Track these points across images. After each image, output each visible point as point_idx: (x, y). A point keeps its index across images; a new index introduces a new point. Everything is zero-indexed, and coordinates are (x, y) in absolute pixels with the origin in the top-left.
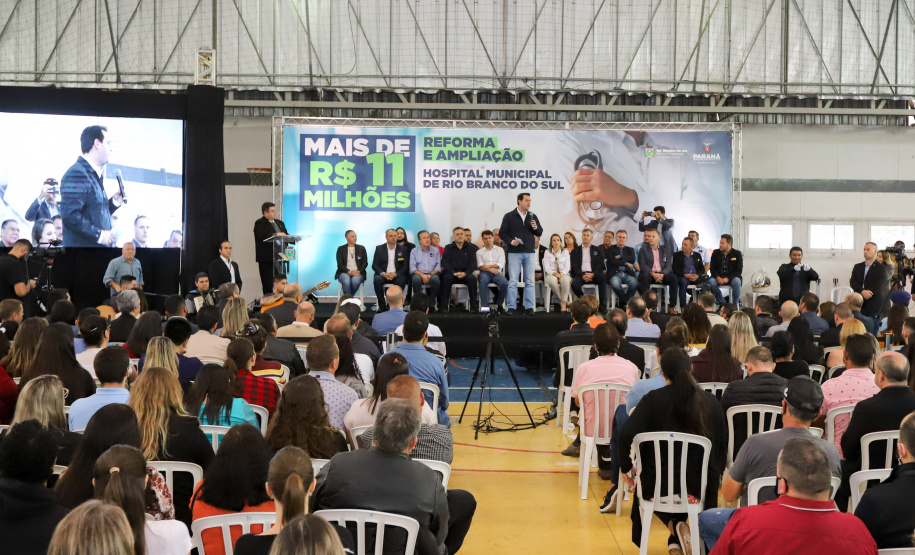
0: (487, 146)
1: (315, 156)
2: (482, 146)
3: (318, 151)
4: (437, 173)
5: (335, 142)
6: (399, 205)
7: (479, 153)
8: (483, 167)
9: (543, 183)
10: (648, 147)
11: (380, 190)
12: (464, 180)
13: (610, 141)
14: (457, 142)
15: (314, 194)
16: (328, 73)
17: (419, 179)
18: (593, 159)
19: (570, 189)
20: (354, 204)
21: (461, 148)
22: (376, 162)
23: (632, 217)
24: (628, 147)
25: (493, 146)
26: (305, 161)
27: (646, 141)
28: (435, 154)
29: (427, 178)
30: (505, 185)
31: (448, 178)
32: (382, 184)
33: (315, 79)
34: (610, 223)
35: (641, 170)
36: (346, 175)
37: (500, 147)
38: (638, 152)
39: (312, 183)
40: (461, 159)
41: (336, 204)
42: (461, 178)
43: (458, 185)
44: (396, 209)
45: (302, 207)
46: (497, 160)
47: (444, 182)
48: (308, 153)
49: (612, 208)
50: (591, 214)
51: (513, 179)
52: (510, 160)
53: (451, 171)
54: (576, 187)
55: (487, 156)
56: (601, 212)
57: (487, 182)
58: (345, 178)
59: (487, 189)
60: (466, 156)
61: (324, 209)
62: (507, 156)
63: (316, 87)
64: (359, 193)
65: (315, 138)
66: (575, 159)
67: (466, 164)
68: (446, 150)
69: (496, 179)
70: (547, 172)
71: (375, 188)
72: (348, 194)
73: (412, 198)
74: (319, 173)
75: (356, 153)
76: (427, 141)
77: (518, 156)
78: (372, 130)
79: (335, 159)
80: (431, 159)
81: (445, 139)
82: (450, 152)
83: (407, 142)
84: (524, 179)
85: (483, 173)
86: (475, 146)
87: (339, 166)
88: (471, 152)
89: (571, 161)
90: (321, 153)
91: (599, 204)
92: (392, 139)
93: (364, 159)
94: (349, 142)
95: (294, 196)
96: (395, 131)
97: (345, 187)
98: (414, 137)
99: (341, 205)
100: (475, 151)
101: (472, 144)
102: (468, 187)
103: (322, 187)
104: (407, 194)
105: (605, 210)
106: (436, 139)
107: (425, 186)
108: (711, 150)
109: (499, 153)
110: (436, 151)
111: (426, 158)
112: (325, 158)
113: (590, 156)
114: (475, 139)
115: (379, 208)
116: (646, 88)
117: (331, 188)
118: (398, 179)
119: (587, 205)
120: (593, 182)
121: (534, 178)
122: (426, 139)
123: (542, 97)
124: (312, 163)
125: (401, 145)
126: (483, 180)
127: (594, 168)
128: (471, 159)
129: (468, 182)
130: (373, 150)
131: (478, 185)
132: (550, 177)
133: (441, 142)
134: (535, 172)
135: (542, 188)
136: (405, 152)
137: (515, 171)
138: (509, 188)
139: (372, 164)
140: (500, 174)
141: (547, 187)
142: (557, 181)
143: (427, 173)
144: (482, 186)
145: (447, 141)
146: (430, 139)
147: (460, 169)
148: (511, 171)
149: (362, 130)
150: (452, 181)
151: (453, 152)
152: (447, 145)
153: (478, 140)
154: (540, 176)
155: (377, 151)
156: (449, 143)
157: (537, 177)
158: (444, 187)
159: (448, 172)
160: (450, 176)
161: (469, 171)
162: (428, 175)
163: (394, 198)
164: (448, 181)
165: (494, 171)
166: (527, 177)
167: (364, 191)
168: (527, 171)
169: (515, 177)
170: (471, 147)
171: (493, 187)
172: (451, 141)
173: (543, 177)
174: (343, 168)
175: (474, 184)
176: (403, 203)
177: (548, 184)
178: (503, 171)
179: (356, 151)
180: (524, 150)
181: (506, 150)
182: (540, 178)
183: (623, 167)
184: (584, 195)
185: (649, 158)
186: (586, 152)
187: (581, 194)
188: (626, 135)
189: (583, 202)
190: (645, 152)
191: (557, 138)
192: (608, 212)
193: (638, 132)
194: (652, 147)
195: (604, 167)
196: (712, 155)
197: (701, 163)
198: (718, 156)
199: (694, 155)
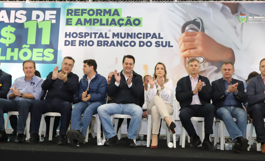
0: (113, 15)
2: (110, 15)
5: (3, 13)
6: (45, 59)
7: (107, 20)
8: (110, 31)
9: (156, 43)
10: (242, 14)
11: (32, 47)
12: (95, 41)
13: (211, 10)
14: (91, 12)
17: (62, 39)
18: (197, 24)
20: (12, 57)
21: (94, 17)
22: (31, 27)
24: (224, 14)
25: (118, 15)
27: (240, 10)
29: (68, 38)
30: (126, 44)
31: (83, 39)
32: (34, 43)
34: (211, 74)
35: (236, 33)
36: (9, 37)
37: (124, 15)
38: (233, 19)
40: (94, 25)
42: (93, 39)
43: (90, 44)
44: (43, 62)
46: (121, 25)
47: (80, 41)
49: (212, 63)
51: (133, 40)
52: (131, 25)
53: (85, 33)
54: (182, 46)
55: (113, 22)
56: (204, 65)
57: (112, 42)
58: (8, 39)
59: (112, 47)
60: (97, 22)
62: (129, 22)
64: (16, 50)
66: (182, 23)
67: (97, 28)
68: (82, 18)
69: (120, 40)
70: (159, 34)
71: (28, 46)
72: (9, 50)
73: (55, 53)
75: (18, 21)
76: (69, 12)
77: (137, 22)
79: (1, 25)
80: (71, 24)
81: (82, 10)
82: (85, 20)
83: (55, 12)
84: (142, 40)
85: (110, 35)
87: (4, 30)
88: (101, 20)
89: (179, 25)
91: (201, 59)
92: (43, 10)
93: (22, 25)
94: (13, 12)
96: (46, 4)
97: (7, 45)
98: (60, 9)
99: (3, 58)
101: (102, 14)
102: (98, 45)
104: (52, 50)
105: (207, 64)
106: (76, 10)
107: (65, 45)
109: (123, 20)
110: (75, 19)
111: (67, 24)
113: (194, 22)
114: (105, 10)
118: (46, 40)
120: (196, 41)
121: (149, 39)
122: (68, 10)
125: (50, 15)
126: (110, 40)
127: (197, 31)
128: (101, 24)
129: (98, 41)
130: (29, 18)
131: (106, 44)
132: (162, 38)
133: (79, 12)
134: (150, 34)
135: (156, 46)
136: (52, 20)
137: (135, 34)
138: (129, 46)
139: (28, 29)
140: (123, 36)
141: (159, 46)
142: (168, 41)
143: (68, 35)
144: (109, 45)
145: (84, 11)
146: (72, 10)
147: (92, 32)
148: (132, 34)
149: (23, 4)
150: (86, 41)
151: (88, 20)
152: (84, 14)
153: (107, 10)
154: (154, 37)
155: (32, 20)
156: (85, 13)
157: (152, 38)
158: (80, 45)
159: (83, 34)
160: (85, 37)
161: (99, 34)
162: (68, 37)
163: (42, 54)
164: (83, 41)
165: (118, 34)
166: (144, 38)
167: (20, 48)
168: (144, 34)
169: (135, 38)
170: (102, 16)
171: (117, 46)
172: (87, 12)
173: (156, 38)
174: (7, 32)
175: (103, 43)
176: (49, 57)
177: (160, 43)
178: (125, 34)
179: (17, 19)
180: (142, 18)
181: (128, 18)
182: (154, 39)
183: (222, 31)
184: (189, 52)
185: (243, 24)
186: (191, 19)
187: (187, 51)
188: (223, 6)
189: (188, 57)
190: (239, 19)
191: (168, 9)
192: (209, 65)
193: (233, 3)
194: (244, 15)
195: (205, 30)
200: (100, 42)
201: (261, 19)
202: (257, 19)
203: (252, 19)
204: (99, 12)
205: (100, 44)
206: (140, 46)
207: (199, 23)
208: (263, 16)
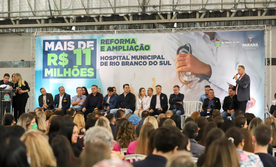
0: (131, 43)
1: (49, 51)
2: (129, 43)
3: (51, 48)
4: (107, 58)
5: (59, 43)
6: (89, 75)
7: (128, 47)
8: (130, 54)
9: (160, 62)
10: (217, 40)
11: (79, 67)
12: (120, 61)
13: (196, 38)
14: (117, 42)
15: (49, 70)
16: (59, 9)
17: (98, 61)
18: (187, 48)
20: (67, 75)
21: (119, 45)
22: (78, 52)
23: (208, 80)
24: (205, 41)
25: (135, 43)
26: (45, 53)
27: (216, 37)
28: (106, 48)
29: (102, 61)
30: (141, 63)
31: (112, 61)
32: (81, 64)
33: (53, 12)
34: (196, 83)
35: (213, 54)
36: (64, 60)
37: (138, 43)
38: (211, 44)
39: (48, 65)
40: (119, 50)
41: (59, 75)
42: (119, 60)
43: (117, 64)
44: (87, 77)
45: (44, 77)
46: (137, 50)
47: (110, 62)
48: (46, 49)
49: (197, 75)
50: (186, 78)
52: (144, 50)
53: (114, 57)
54: (177, 64)
55: (132, 49)
56: (191, 77)
57: (132, 62)
58: (64, 62)
59: (132, 66)
60: (121, 49)
61: (54, 78)
62: (142, 48)
63: (54, 16)
64: (70, 69)
65: (50, 41)
66: (177, 49)
67: (121, 53)
68: (111, 46)
69: (136, 61)
70: (162, 56)
71: (77, 67)
72: (65, 70)
73: (95, 71)
74: (52, 59)
75: (69, 49)
76: (103, 42)
77: (147, 48)
78: (76, 37)
79: (59, 52)
80: (104, 51)
81: (111, 40)
82: (113, 47)
83: (93, 42)
84: (151, 60)
85: (130, 57)
86: (126, 43)
87: (61, 55)
88: (124, 46)
89: (175, 49)
90: (53, 49)
91: (190, 73)
92: (85, 41)
93: (72, 51)
94: (65, 43)
95: (40, 71)
96: (87, 37)
97: (64, 66)
98: (96, 40)
99: (62, 75)
100: (126, 45)
101: (124, 42)
102: (122, 65)
103: (53, 66)
104: (92, 69)
105: (193, 76)
106: (107, 40)
107: (101, 65)
108: (253, 41)
109: (138, 46)
110: (106, 46)
111: (102, 50)
112: (54, 52)
113: (185, 47)
114: (126, 40)
115: (79, 77)
116: (219, 7)
117: (57, 67)
118: (88, 62)
119: (183, 73)
120: (187, 61)
121: (156, 60)
122: (102, 40)
123: (165, 16)
124: (48, 54)
125: (90, 44)
126: (130, 61)
127: (187, 53)
128: (124, 50)
129: (122, 62)
130: (76, 47)
131: (127, 64)
132: (164, 59)
133: (109, 42)
134: (156, 56)
135: (160, 65)
136: (92, 48)
137: (146, 56)
138: (143, 65)
139: (76, 54)
140: (138, 58)
141: (162, 65)
142: (168, 61)
143: (102, 58)
144: (129, 64)
146: (104, 40)
147: (118, 56)
148: (144, 56)
149: (71, 37)
150: (114, 62)
151: (115, 47)
152: (112, 43)
153: (127, 40)
154: (159, 58)
155: (78, 48)
156: (113, 42)
157: (157, 59)
158: (110, 65)
159: (112, 57)
160: (114, 60)
161: (122, 57)
162: (102, 59)
163: (86, 72)
164: (112, 62)
165: (135, 56)
166: (152, 59)
167: (72, 69)
168: (152, 56)
169: (146, 59)
170: (124, 44)
171: (135, 65)
172: (114, 41)
173: (160, 59)
174: (62, 57)
175: (125, 63)
176: (91, 74)
177: (163, 62)
178: (140, 56)
179: (68, 47)
180: (150, 45)
181: (141, 45)
182: (159, 59)
183: (203, 52)
184: (182, 68)
185: (217, 47)
186: (183, 45)
187: (180, 68)
188: (205, 35)
189: (181, 72)
190: (215, 44)
191: (168, 37)
192: (195, 77)
193: (212, 32)
194: (219, 41)
195: (192, 53)
196: (253, 44)
197: (247, 49)
198: (257, 45)
199: (243, 44)
200: (123, 63)
201: (230, 43)
202: (227, 43)
203: (224, 43)
204: (122, 41)
205: (123, 64)
206: (150, 65)
207: (189, 47)
208: (232, 41)
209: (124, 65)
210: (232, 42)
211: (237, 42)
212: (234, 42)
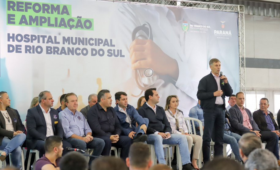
0: (62, 14)
2: (59, 13)
4: (19, 38)
7: (56, 19)
8: (60, 34)
9: (108, 51)
10: (184, 22)
12: (44, 46)
13: (158, 15)
14: (37, 8)
17: (4, 43)
19: (129, 57)
21: (41, 14)
23: (174, 84)
24: (170, 20)
25: (68, 14)
27: (183, 17)
28: (18, 18)
29: (11, 42)
30: (78, 52)
31: (30, 44)
34: (159, 89)
35: (180, 42)
37: (74, 15)
38: (177, 26)
40: (41, 25)
42: (41, 44)
43: (38, 50)
46: (71, 27)
47: (26, 46)
50: (145, 81)
51: (85, 46)
52: (82, 28)
53: (32, 36)
54: (133, 56)
55: (63, 24)
56: (153, 79)
57: (63, 48)
59: (63, 55)
60: (45, 22)
62: (80, 24)
66: (132, 30)
67: (45, 30)
68: (27, 15)
69: (71, 46)
70: (111, 40)
76: (11, 5)
77: (87, 24)
80: (14, 23)
81: (27, 4)
82: (31, 17)
84: (94, 47)
85: (60, 39)
86: (52, 13)
88: (49, 18)
89: (129, 31)
91: (151, 72)
100: (53, 16)
101: (50, 11)
102: (47, 53)
105: (156, 77)
106: (18, 3)
107: (9, 51)
108: (226, 27)
109: (73, 20)
110: (18, 15)
111: (9, 22)
114: (52, 6)
119: (142, 72)
120: (146, 51)
121: (101, 47)
122: (9, 2)
127: (146, 38)
128: (50, 25)
129: (47, 47)
131: (55, 51)
132: (114, 46)
133: (22, 7)
134: (102, 40)
135: (108, 55)
137: (86, 39)
138: (81, 54)
140: (74, 41)
141: (111, 56)
142: (119, 49)
143: (11, 37)
144: (59, 52)
145: (28, 6)
147: (40, 35)
148: (83, 38)
150: (33, 46)
151: (34, 18)
152: (28, 10)
153: (55, 6)
156: (30, 8)
157: (104, 45)
158: (26, 52)
159: (30, 37)
160: (32, 42)
161: (48, 37)
162: (11, 40)
164: (29, 46)
165: (69, 38)
166: (96, 45)
168: (96, 39)
169: (86, 45)
170: (49, 13)
171: (69, 54)
172: (32, 6)
173: (108, 46)
175: (52, 50)
177: (112, 52)
178: (76, 38)
180: (93, 19)
181: (79, 19)
182: (106, 46)
184: (140, 63)
185: (185, 32)
186: (140, 24)
187: (138, 62)
188: (169, 11)
189: (139, 69)
190: (182, 27)
191: (119, 9)
192: (157, 79)
194: (186, 22)
195: (154, 38)
196: (226, 31)
197: (220, 38)
198: (230, 33)
199: (215, 31)
200: (49, 49)
201: (200, 28)
202: (196, 27)
203: (193, 27)
204: (45, 8)
205: (49, 52)
206: (93, 55)
207: (148, 29)
209: (51, 53)
210: (202, 26)
211: (208, 27)
212: (204, 27)
